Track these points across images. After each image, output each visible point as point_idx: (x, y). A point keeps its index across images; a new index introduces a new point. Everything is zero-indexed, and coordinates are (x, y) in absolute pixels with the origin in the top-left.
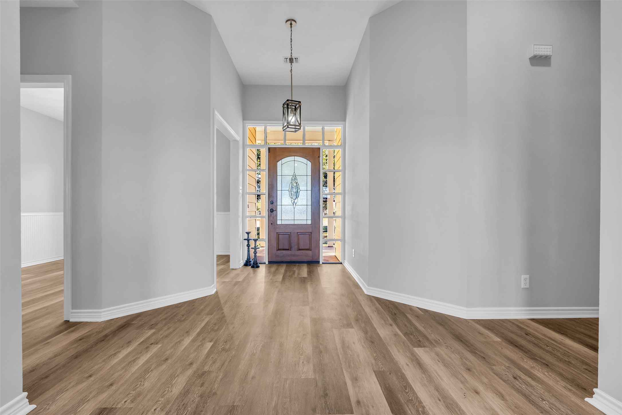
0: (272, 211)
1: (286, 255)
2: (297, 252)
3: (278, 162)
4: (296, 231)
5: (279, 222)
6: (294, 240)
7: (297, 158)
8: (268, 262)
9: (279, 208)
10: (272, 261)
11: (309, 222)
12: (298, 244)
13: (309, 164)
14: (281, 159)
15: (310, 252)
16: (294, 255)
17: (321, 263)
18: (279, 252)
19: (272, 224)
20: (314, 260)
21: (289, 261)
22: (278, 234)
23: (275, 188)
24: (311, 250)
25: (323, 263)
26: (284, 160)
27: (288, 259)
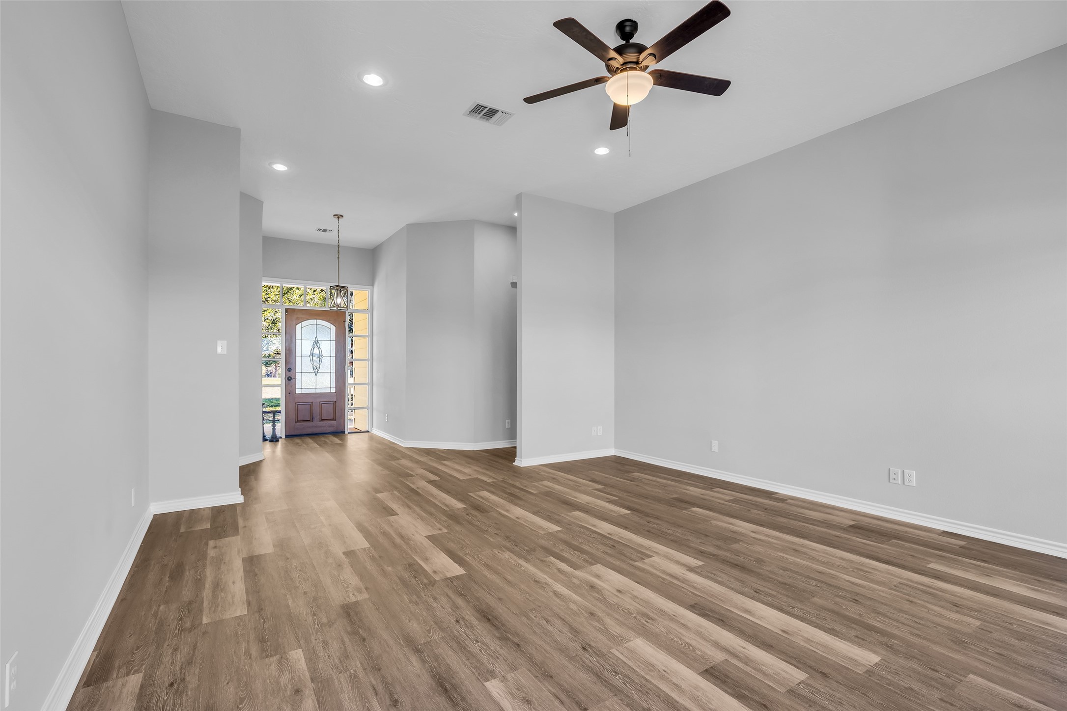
0: (290, 379)
1: (308, 427)
2: (319, 422)
3: (296, 325)
4: (319, 400)
5: (298, 391)
6: (316, 410)
7: (320, 322)
8: (285, 436)
9: (298, 376)
10: (290, 434)
11: (333, 390)
12: (321, 414)
13: (333, 328)
14: (301, 322)
15: (334, 422)
16: (316, 427)
17: (346, 433)
18: (299, 424)
19: (290, 393)
20: (340, 430)
21: (310, 433)
22: (297, 404)
23: (294, 353)
24: (335, 420)
25: (349, 433)
26: (304, 323)
27: (310, 431)
